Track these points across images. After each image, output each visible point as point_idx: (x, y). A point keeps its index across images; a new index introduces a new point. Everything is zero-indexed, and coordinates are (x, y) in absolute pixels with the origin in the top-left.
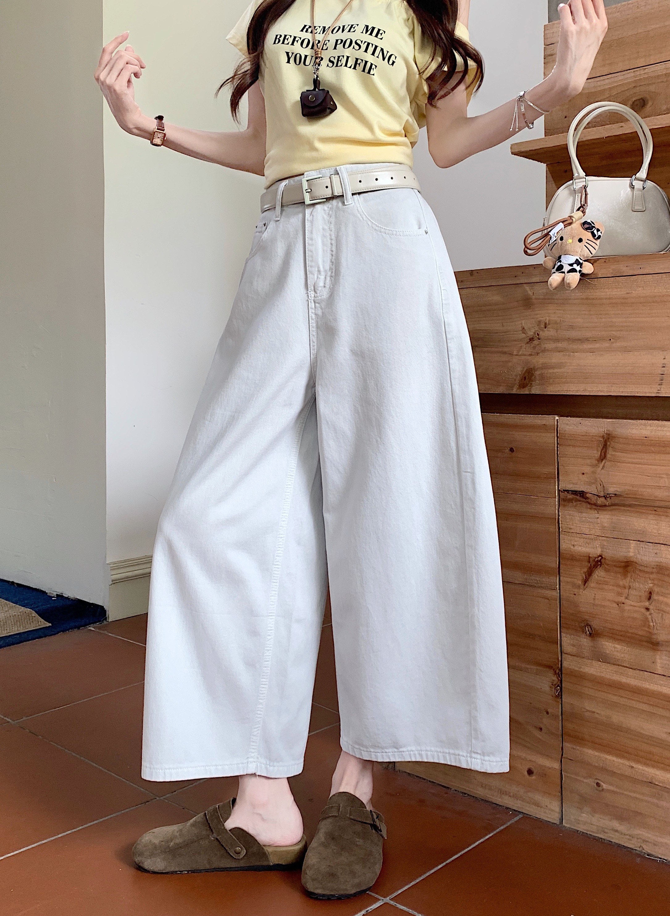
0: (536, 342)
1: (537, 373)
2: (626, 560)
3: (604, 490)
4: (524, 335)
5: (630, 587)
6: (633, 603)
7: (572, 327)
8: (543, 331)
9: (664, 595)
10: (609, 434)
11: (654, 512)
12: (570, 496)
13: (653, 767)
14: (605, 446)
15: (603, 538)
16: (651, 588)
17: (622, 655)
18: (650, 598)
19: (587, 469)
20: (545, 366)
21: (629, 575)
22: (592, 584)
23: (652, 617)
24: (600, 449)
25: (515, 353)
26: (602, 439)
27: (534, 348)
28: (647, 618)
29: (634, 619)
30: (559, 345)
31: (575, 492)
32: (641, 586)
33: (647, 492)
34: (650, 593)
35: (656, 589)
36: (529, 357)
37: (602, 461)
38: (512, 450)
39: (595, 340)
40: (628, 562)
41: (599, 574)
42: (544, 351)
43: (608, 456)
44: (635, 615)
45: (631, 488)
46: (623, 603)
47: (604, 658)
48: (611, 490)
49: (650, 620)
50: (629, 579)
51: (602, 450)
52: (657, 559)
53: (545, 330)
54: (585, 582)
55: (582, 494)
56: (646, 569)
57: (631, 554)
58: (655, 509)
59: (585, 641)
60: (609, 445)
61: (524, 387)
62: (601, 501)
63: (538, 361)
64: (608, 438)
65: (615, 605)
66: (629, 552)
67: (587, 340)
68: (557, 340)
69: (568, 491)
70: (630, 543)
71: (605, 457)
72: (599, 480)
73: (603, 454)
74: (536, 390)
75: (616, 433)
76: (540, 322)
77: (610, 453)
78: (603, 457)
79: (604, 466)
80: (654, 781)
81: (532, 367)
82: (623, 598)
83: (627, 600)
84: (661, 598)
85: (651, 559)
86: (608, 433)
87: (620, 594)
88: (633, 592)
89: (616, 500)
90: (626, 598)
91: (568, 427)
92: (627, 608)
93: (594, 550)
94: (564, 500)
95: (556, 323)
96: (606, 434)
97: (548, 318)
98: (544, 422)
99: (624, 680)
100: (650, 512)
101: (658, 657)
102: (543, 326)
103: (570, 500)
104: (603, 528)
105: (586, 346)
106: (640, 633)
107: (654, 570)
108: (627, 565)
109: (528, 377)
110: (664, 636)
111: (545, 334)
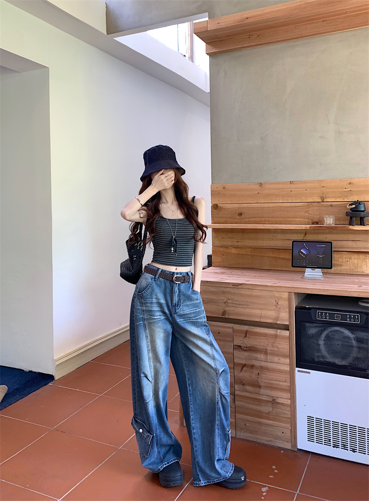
0: (226, 303)
1: (227, 312)
3: (246, 346)
4: (223, 301)
6: (254, 376)
7: (237, 301)
9: (262, 374)
10: (247, 330)
11: (260, 352)
13: (260, 418)
15: (246, 359)
17: (251, 390)
18: (258, 375)
19: (241, 339)
20: (229, 310)
22: (243, 371)
23: (259, 380)
24: (245, 334)
25: (220, 306)
26: (245, 331)
27: (226, 305)
28: (257, 380)
29: (254, 380)
31: (238, 346)
32: (256, 372)
33: (258, 347)
34: (259, 373)
36: (224, 308)
38: (219, 333)
39: (243, 305)
41: (245, 368)
42: (229, 306)
45: (253, 345)
47: (246, 391)
48: (248, 346)
50: (253, 369)
52: (260, 365)
54: (241, 371)
55: (240, 346)
56: (257, 367)
59: (241, 386)
60: (247, 333)
61: (223, 316)
62: (245, 349)
63: (227, 309)
65: (249, 377)
66: (253, 363)
67: (241, 304)
68: (232, 304)
69: (236, 345)
70: (253, 360)
72: (244, 343)
74: (226, 317)
75: (249, 330)
76: (227, 298)
77: (247, 335)
78: (246, 337)
79: (246, 339)
80: (260, 422)
81: (225, 310)
83: (252, 375)
87: (250, 374)
88: (254, 373)
89: (249, 349)
91: (235, 327)
92: (252, 377)
93: (244, 362)
94: (235, 348)
95: (232, 299)
97: (229, 297)
98: (229, 326)
100: (258, 352)
101: (261, 390)
103: (237, 348)
104: (246, 356)
105: (240, 306)
106: (256, 384)
107: (260, 367)
108: (252, 366)
109: (224, 313)
110: (262, 384)
111: (229, 301)
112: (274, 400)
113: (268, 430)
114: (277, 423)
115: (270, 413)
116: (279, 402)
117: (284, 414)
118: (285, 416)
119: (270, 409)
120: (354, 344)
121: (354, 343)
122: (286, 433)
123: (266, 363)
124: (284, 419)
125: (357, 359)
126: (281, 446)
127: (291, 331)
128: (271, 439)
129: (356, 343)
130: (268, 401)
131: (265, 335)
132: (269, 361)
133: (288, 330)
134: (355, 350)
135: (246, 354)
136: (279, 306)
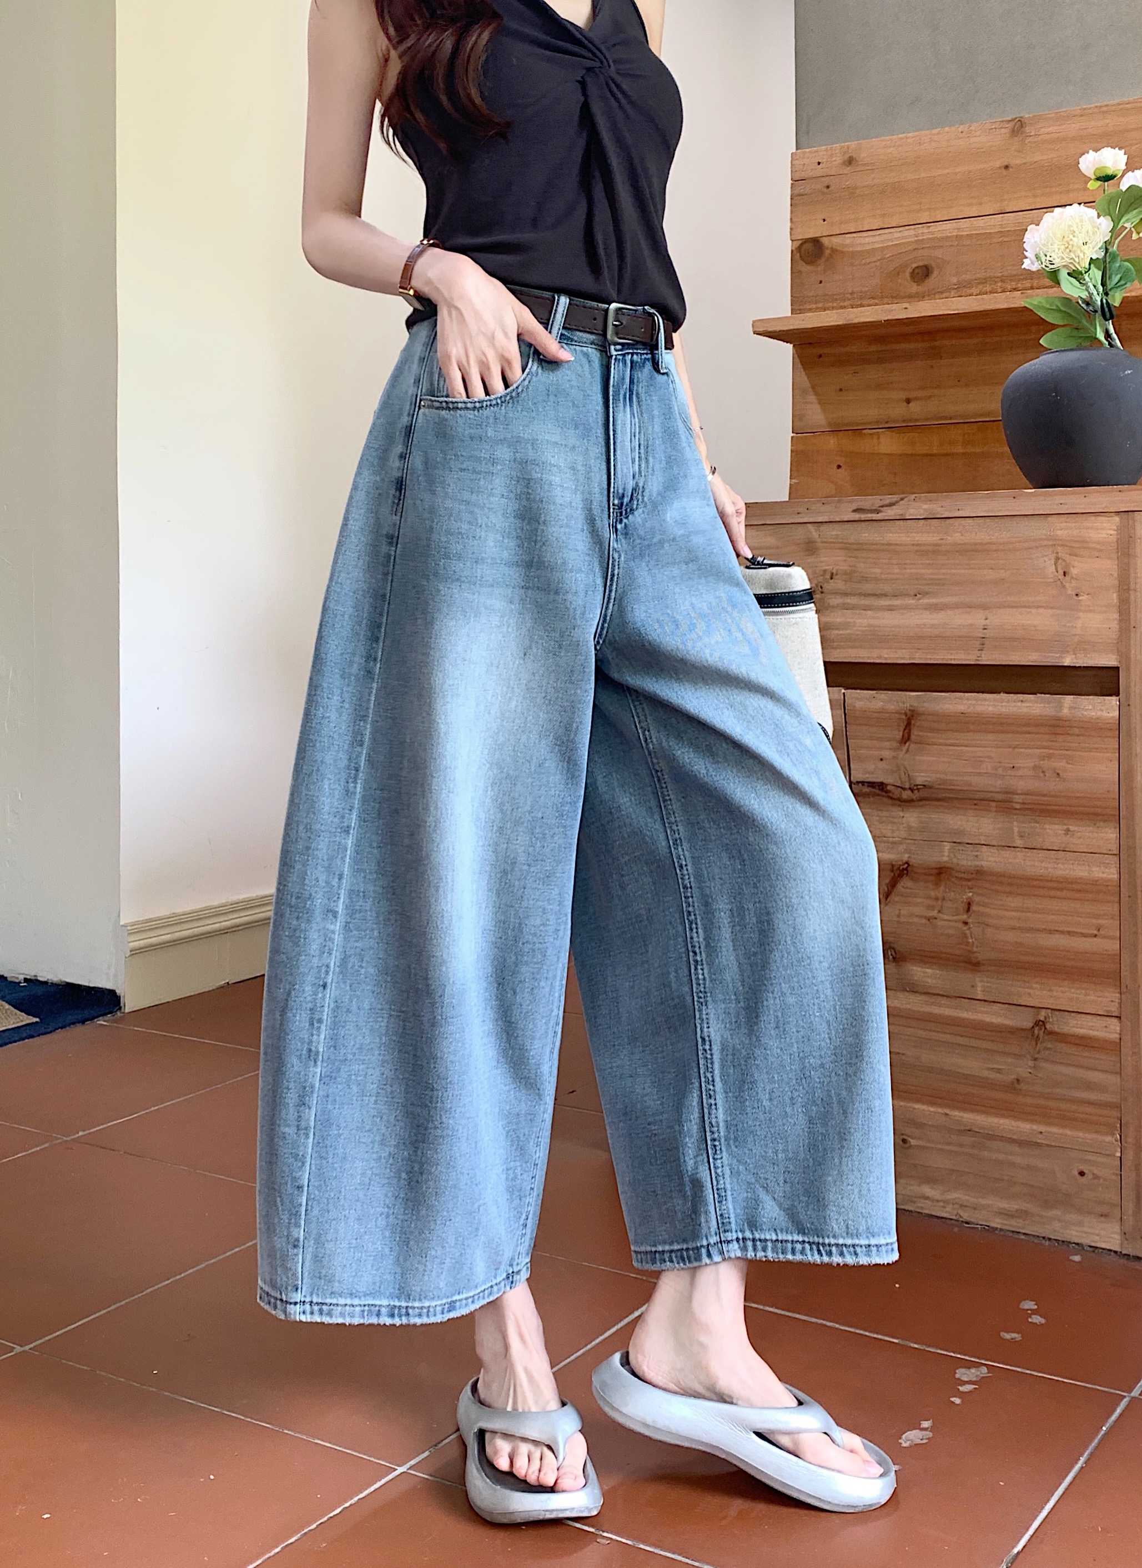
2: (938, 866)
3: (910, 781)
5: (944, 899)
6: (946, 917)
7: (865, 579)
8: (828, 582)
9: (985, 905)
10: (913, 711)
11: (973, 807)
12: (866, 789)
13: (972, 1111)
14: (908, 725)
15: (910, 841)
16: (970, 898)
17: (934, 981)
18: (968, 910)
19: (887, 754)
21: (943, 883)
22: (896, 896)
23: (971, 933)
24: (902, 729)
26: (904, 717)
28: (965, 935)
29: (949, 936)
30: (849, 600)
32: (958, 896)
33: (963, 781)
34: (969, 904)
35: (977, 899)
37: (905, 743)
39: (894, 595)
40: (941, 868)
41: (905, 884)
42: (827, 607)
43: (913, 737)
44: (951, 932)
45: (943, 776)
46: (936, 918)
47: (913, 987)
48: (920, 779)
49: (969, 935)
50: (942, 888)
51: (905, 729)
52: (977, 863)
53: (831, 581)
54: (888, 895)
55: (881, 786)
56: (965, 876)
57: (945, 859)
58: (975, 802)
60: (914, 725)
62: (906, 795)
64: (912, 716)
65: (924, 921)
66: (943, 856)
67: (884, 595)
69: (863, 783)
70: (944, 845)
71: (909, 738)
72: (902, 767)
73: (906, 735)
75: (923, 709)
76: (825, 571)
77: (915, 733)
78: (906, 739)
79: (907, 750)
80: (974, 1129)
82: (936, 911)
83: (940, 915)
84: (981, 909)
85: (969, 863)
86: (912, 709)
87: (931, 908)
88: (949, 904)
89: (924, 793)
90: (939, 912)
91: (858, 702)
92: (940, 923)
93: (898, 855)
95: (843, 573)
96: (910, 710)
97: (836, 567)
99: (936, 1010)
100: (969, 807)
101: (977, 979)
102: (828, 577)
103: (868, 795)
104: (910, 828)
105: (883, 602)
106: (957, 952)
107: (974, 876)
108: (941, 873)
110: (982, 954)
111: (830, 586)
112: (1040, 1024)
113: (1013, 1165)
114: (1054, 1130)
115: (1023, 1086)
116: (1066, 1029)
117: (1089, 1086)
118: (1092, 1096)
119: (1023, 1069)
122: (1096, 1177)
123: (1007, 853)
124: (1089, 1109)
126: (1073, 1234)
127: (1128, 697)
128: (1024, 1206)
130: (1013, 1032)
131: (1001, 725)
132: (1019, 842)
133: (1118, 695)
135: (912, 817)
136: (1070, 587)
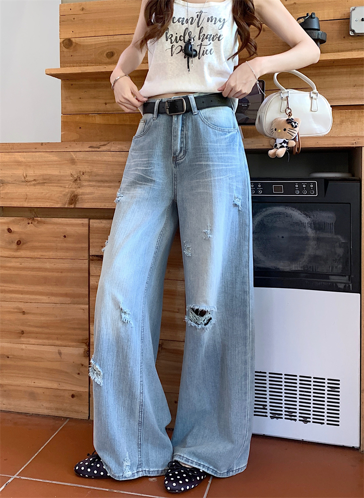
0: (79, 181)
1: (80, 197)
4: (72, 178)
7: (97, 175)
8: (82, 176)
12: (95, 258)
20: (83, 194)
25: (67, 187)
27: (77, 184)
30: (91, 183)
31: (97, 256)
36: (75, 189)
38: (65, 237)
39: (111, 182)
42: (83, 186)
61: (72, 204)
63: (80, 191)
67: (107, 181)
68: (90, 181)
69: (94, 256)
74: (78, 206)
76: (80, 171)
81: (76, 194)
91: (95, 224)
94: (92, 260)
95: (89, 172)
97: (84, 170)
98: (82, 222)
102: (82, 174)
105: (106, 184)
109: (74, 199)
116: (169, 347)
120: (309, 235)
121: (311, 232)
125: (315, 258)
129: (314, 231)
134: (312, 243)
